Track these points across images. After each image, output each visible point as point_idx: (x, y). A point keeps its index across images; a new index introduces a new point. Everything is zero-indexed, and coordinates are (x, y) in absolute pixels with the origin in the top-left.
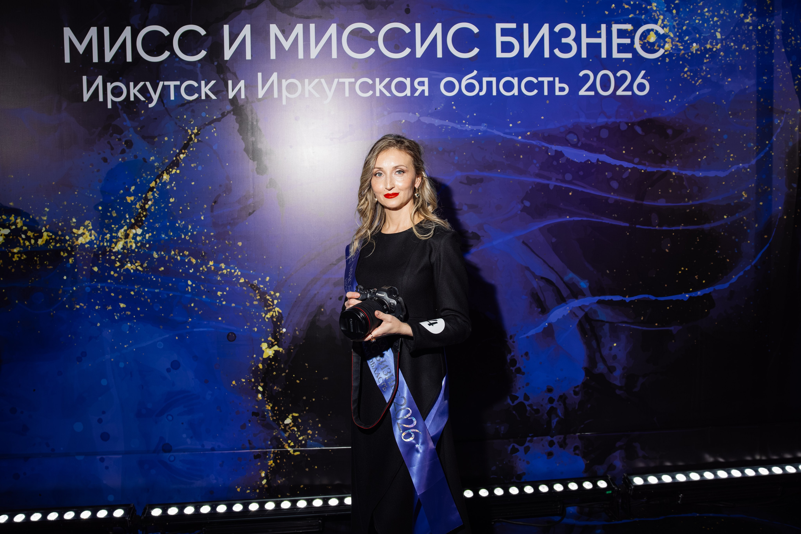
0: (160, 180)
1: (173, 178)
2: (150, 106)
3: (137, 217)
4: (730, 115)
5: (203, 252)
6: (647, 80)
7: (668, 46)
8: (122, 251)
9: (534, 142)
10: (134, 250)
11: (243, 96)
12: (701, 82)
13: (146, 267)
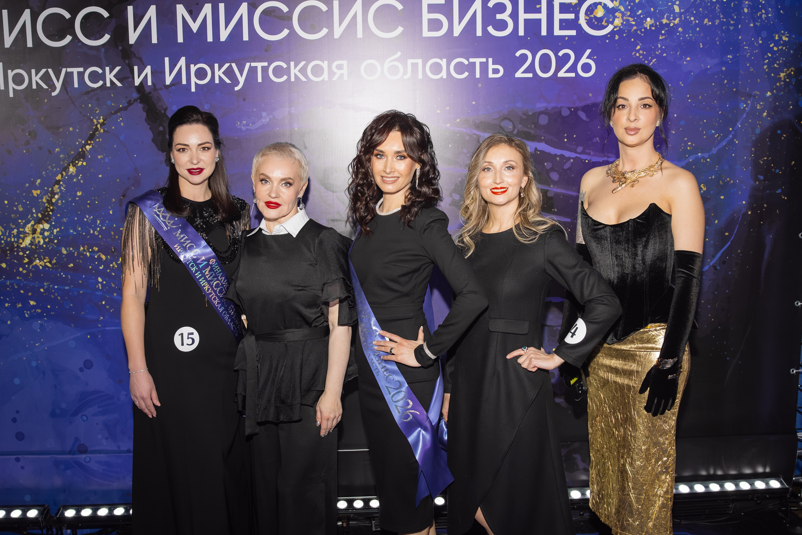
0: (66, 173)
1: (80, 170)
2: (54, 94)
3: (43, 211)
4: (688, 98)
5: (113, 248)
6: (593, 60)
7: (618, 22)
8: (30, 246)
9: (464, 130)
10: (42, 246)
11: (150, 83)
12: (655, 61)
13: (55, 264)
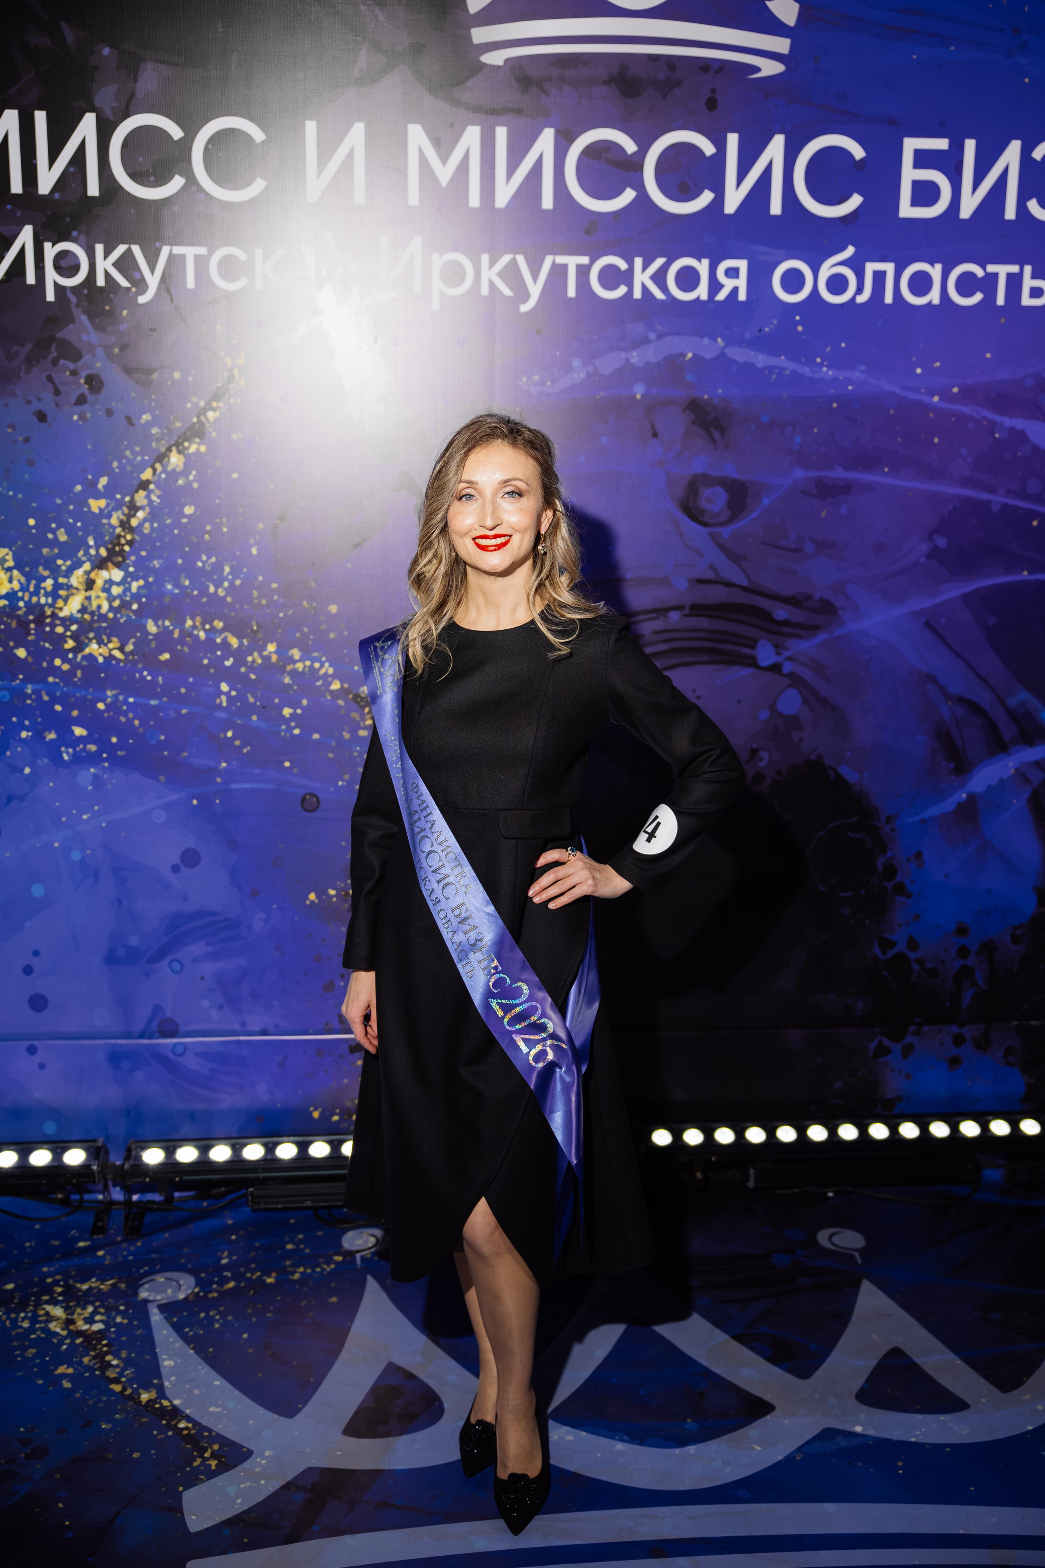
0: (162, 466)
1: (192, 462)
2: (142, 299)
3: (112, 543)
5: (254, 623)
8: (79, 615)
9: (967, 410)
10: (106, 615)
13: (132, 653)
